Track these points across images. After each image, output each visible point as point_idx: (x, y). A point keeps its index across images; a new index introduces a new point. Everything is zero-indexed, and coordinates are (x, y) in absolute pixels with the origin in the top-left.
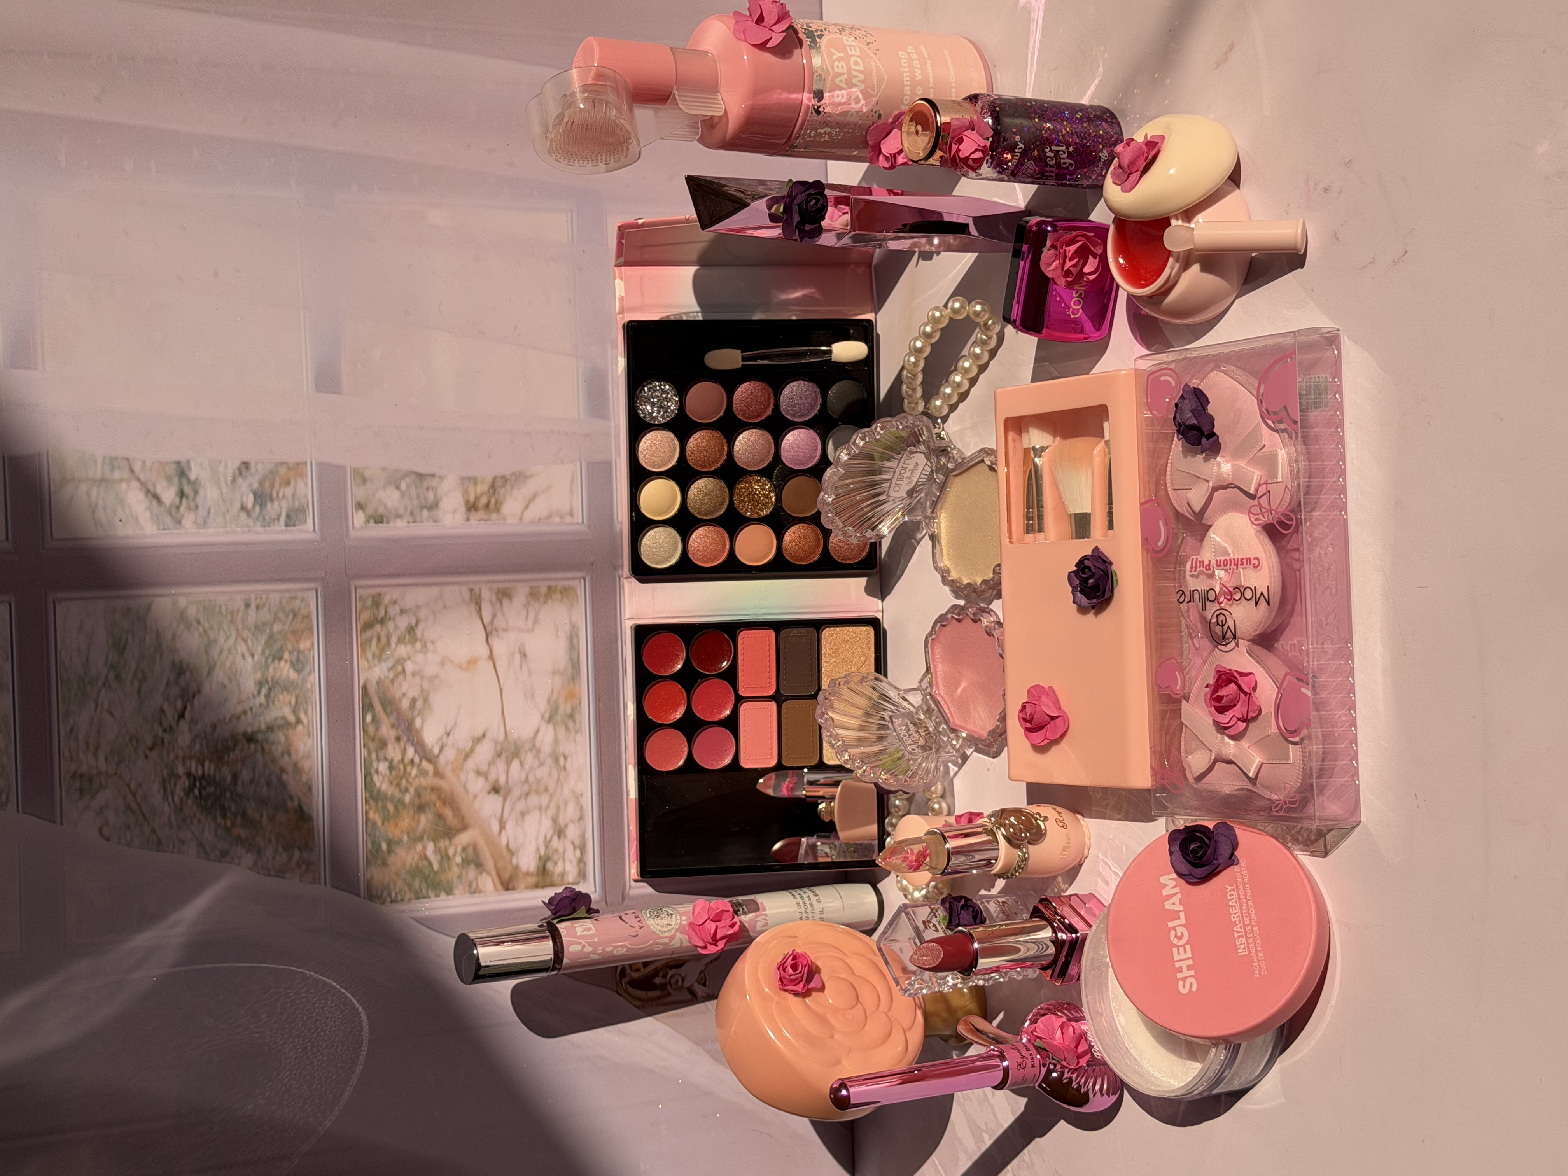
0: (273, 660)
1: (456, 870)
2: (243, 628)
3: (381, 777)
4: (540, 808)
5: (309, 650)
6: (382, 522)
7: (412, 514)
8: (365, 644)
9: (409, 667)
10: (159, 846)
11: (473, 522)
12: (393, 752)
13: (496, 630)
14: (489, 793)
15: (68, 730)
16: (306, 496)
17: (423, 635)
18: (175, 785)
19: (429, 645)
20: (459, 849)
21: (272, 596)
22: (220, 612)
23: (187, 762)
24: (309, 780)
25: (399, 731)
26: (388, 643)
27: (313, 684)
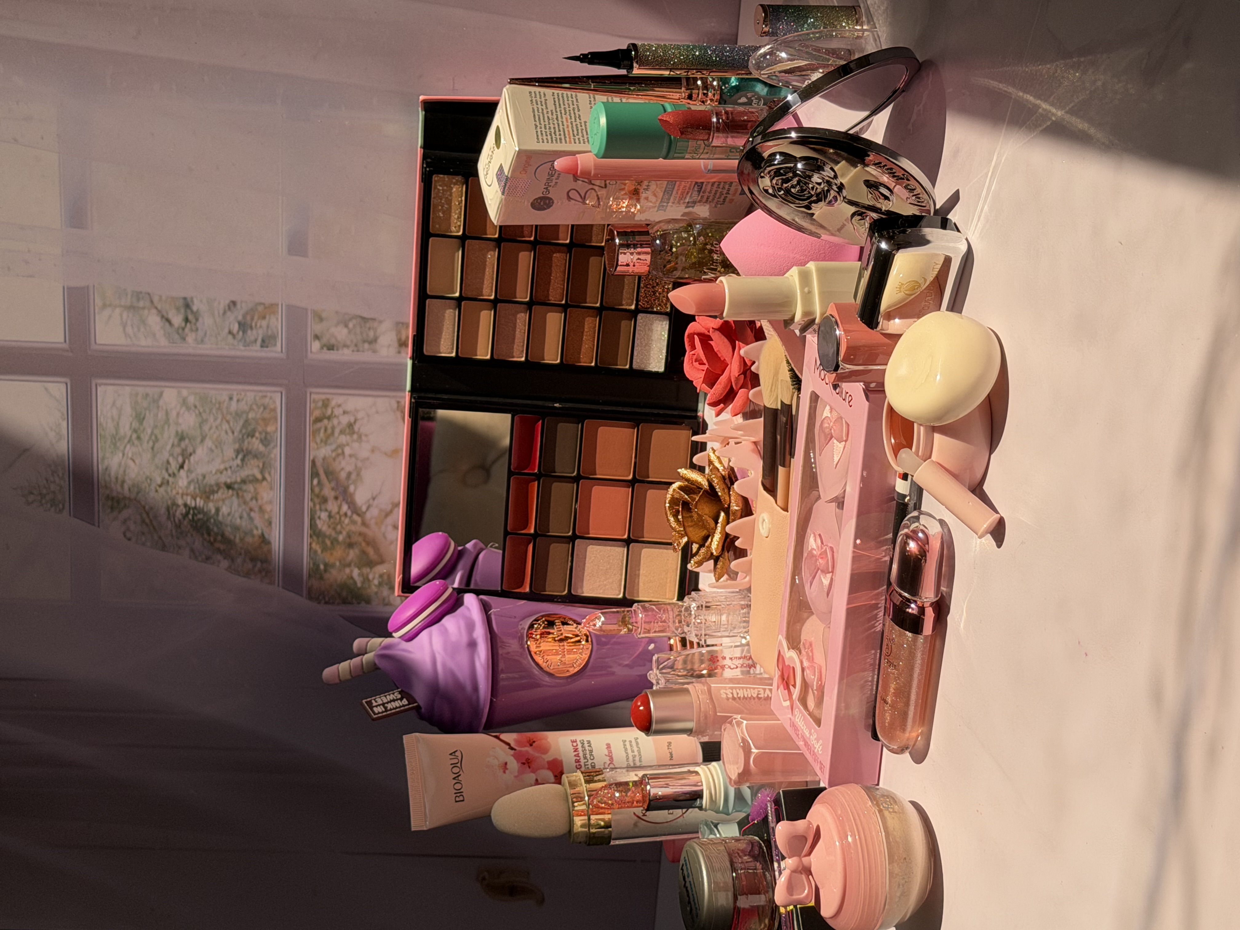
0: (248, 437)
1: (374, 589)
2: (227, 414)
3: (322, 522)
5: (274, 432)
6: (333, 349)
7: (356, 345)
8: (315, 432)
9: (347, 451)
10: (164, 548)
11: (403, 355)
12: (332, 506)
15: (104, 467)
16: (277, 328)
17: (359, 429)
18: (176, 511)
19: (364, 438)
20: (377, 576)
21: (248, 394)
22: (211, 402)
23: (185, 497)
24: (270, 518)
25: (338, 493)
26: (333, 433)
27: (276, 455)
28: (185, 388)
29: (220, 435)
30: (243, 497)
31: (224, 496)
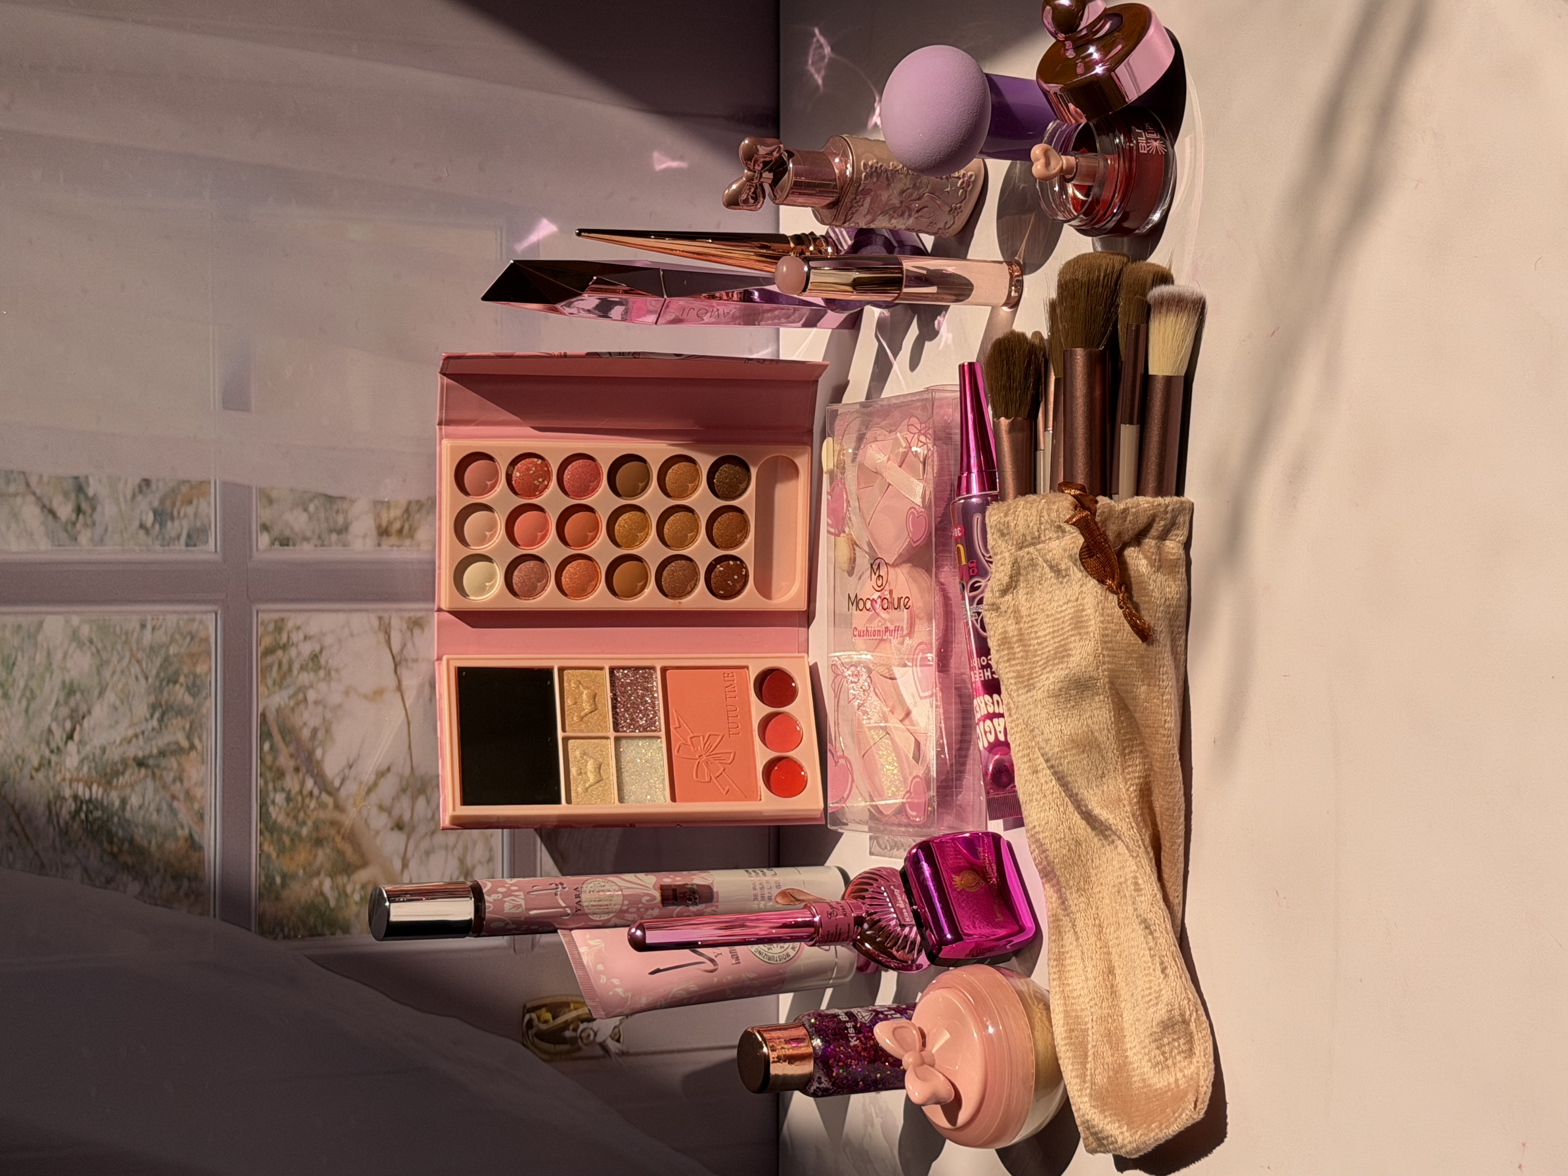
0: (168, 684)
1: (354, 908)
2: (138, 649)
3: (277, 809)
4: (446, 848)
5: (206, 675)
6: (288, 545)
7: (320, 537)
8: (265, 671)
9: (312, 695)
10: (42, 869)
11: (384, 547)
12: (291, 783)
13: (406, 660)
14: (392, 829)
16: (208, 516)
17: (327, 662)
18: (61, 807)
19: (333, 673)
20: (358, 887)
21: (168, 617)
22: (114, 632)
23: (75, 785)
24: (202, 808)
25: (299, 761)
26: (290, 669)
27: (209, 709)
28: (76, 613)
29: (127, 684)
30: (161, 776)
31: (133, 778)
